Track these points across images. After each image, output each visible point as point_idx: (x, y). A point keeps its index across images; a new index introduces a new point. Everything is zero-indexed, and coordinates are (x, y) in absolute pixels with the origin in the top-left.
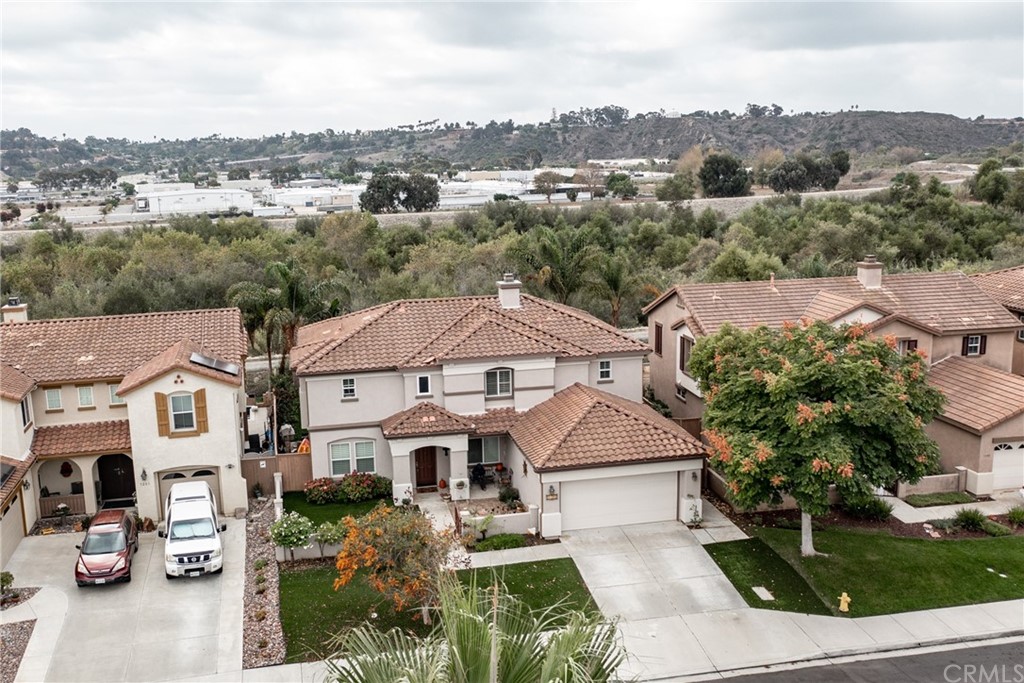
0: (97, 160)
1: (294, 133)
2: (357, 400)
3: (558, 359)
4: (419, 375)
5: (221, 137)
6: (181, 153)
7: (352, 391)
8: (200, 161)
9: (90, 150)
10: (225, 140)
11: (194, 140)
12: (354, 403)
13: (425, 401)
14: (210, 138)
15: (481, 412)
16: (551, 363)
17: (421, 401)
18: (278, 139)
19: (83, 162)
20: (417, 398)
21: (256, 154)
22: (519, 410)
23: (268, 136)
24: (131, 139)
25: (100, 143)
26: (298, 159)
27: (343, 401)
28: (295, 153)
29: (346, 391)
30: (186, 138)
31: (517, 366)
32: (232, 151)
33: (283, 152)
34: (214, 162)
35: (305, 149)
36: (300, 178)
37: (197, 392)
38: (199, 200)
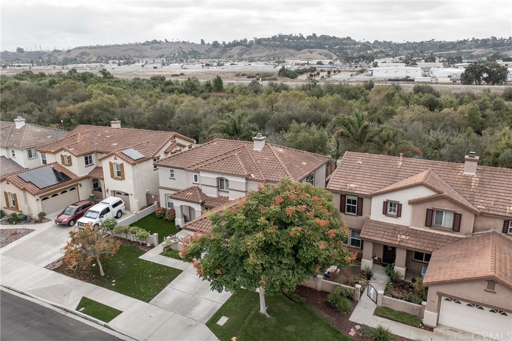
0: (375, 50)
1: (473, 38)
2: (175, 179)
3: (247, 179)
4: (194, 174)
5: (436, 41)
6: (415, 48)
7: (173, 175)
8: (421, 52)
9: (373, 47)
10: (437, 42)
11: (422, 42)
12: (173, 180)
13: (196, 185)
14: (430, 41)
15: (215, 196)
16: (244, 181)
17: (194, 185)
18: (464, 42)
19: (368, 52)
20: (193, 183)
21: (451, 49)
22: (230, 199)
23: (460, 40)
24: (394, 41)
25: (379, 43)
26: (472, 52)
27: (170, 178)
28: (471, 49)
29: (171, 174)
30: (418, 41)
31: (230, 178)
32: (439, 47)
33: (465, 48)
34: (428, 53)
35: (477, 47)
36: (462, 62)
37: (121, 164)
38: (395, 72)
